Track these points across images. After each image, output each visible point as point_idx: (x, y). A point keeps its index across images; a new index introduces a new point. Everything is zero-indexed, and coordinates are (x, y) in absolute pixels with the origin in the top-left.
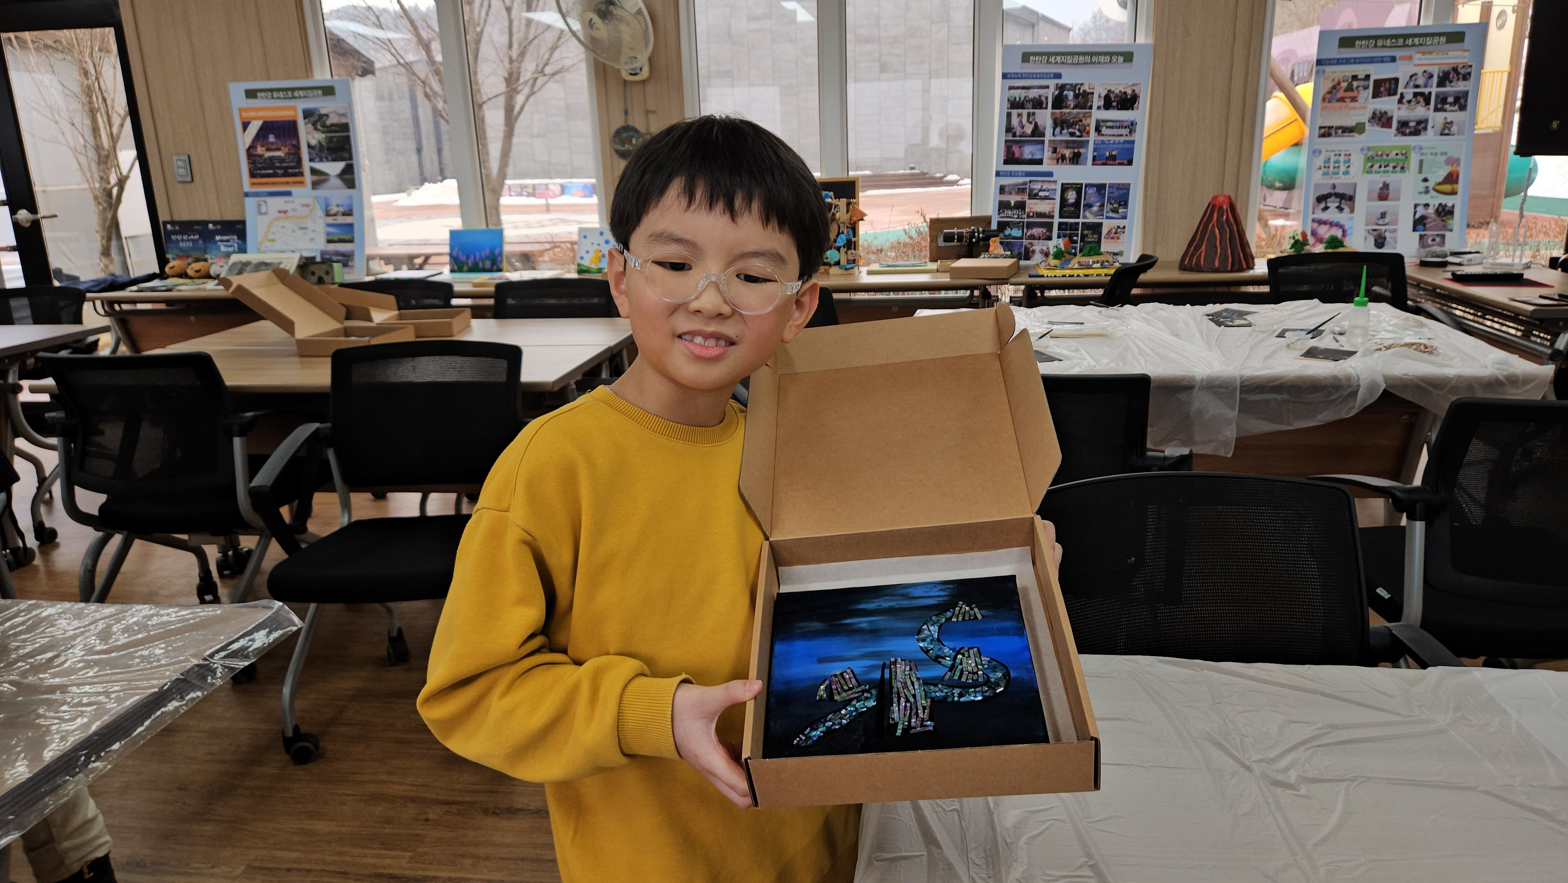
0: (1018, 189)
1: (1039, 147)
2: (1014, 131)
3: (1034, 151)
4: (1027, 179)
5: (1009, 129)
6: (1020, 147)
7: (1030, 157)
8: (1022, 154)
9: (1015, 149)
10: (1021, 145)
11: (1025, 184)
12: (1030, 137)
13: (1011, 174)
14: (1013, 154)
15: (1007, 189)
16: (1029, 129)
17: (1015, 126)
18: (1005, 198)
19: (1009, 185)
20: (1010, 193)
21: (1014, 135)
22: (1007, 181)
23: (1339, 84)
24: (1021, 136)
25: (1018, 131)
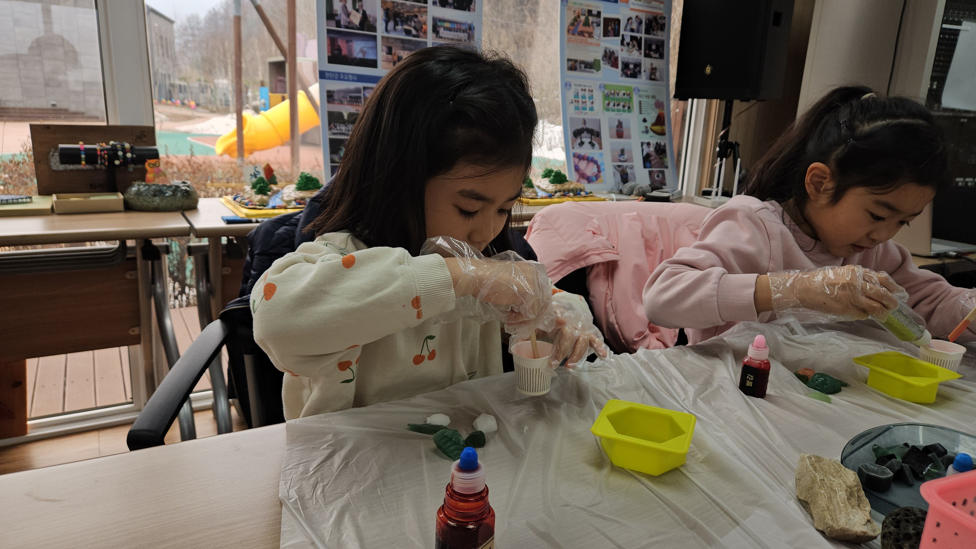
0: (351, 97)
1: (370, 44)
2: (337, 18)
3: (365, 49)
4: (361, 85)
5: (331, 15)
6: (347, 42)
7: (360, 56)
8: (350, 50)
9: (341, 43)
10: (349, 38)
11: (358, 90)
12: (358, 29)
13: (339, 77)
14: (340, 50)
15: (336, 96)
16: (356, 19)
17: (339, 13)
18: (336, 108)
19: (339, 91)
20: (341, 103)
21: (338, 24)
22: (336, 86)
23: (579, 17)
24: (347, 27)
25: (343, 19)
